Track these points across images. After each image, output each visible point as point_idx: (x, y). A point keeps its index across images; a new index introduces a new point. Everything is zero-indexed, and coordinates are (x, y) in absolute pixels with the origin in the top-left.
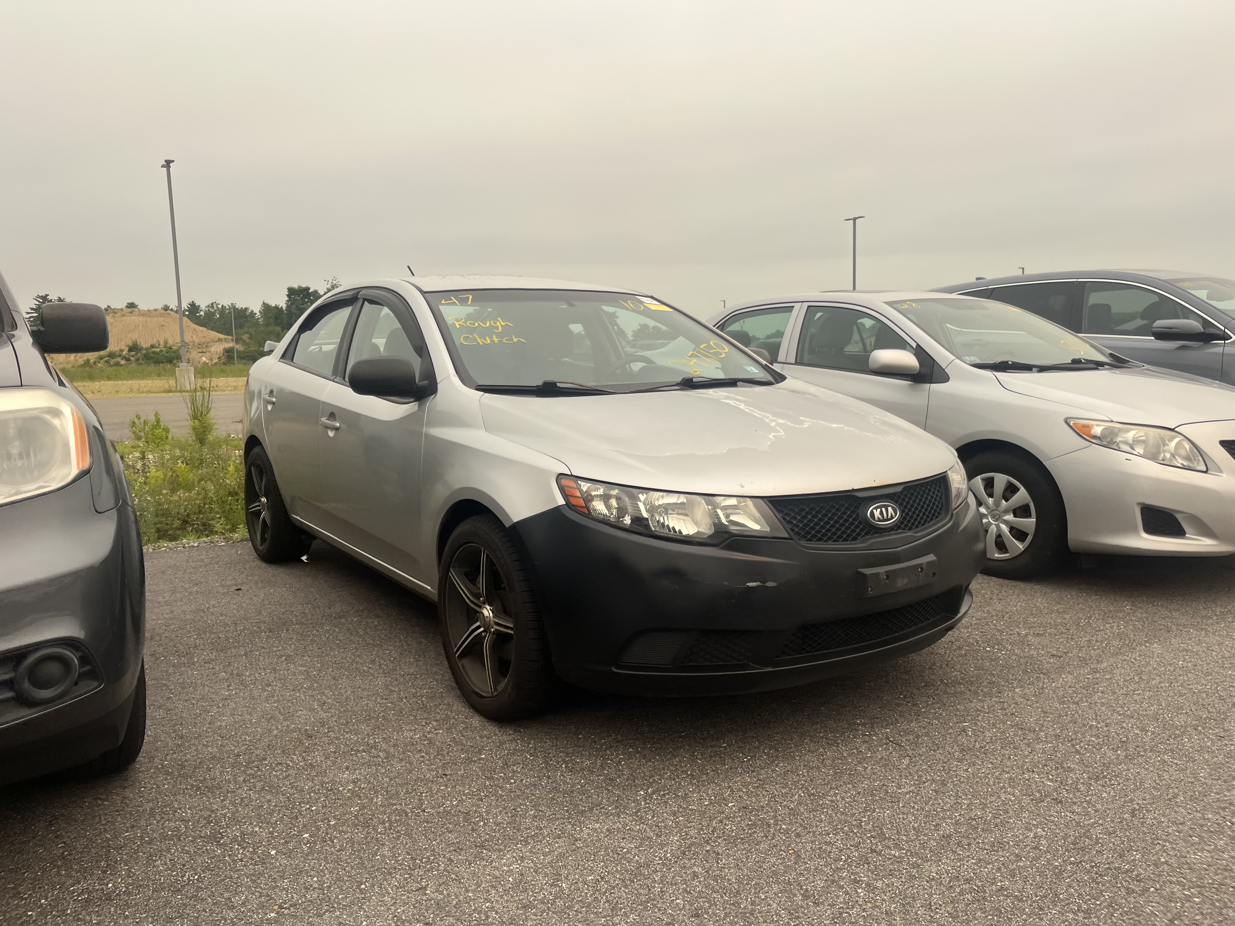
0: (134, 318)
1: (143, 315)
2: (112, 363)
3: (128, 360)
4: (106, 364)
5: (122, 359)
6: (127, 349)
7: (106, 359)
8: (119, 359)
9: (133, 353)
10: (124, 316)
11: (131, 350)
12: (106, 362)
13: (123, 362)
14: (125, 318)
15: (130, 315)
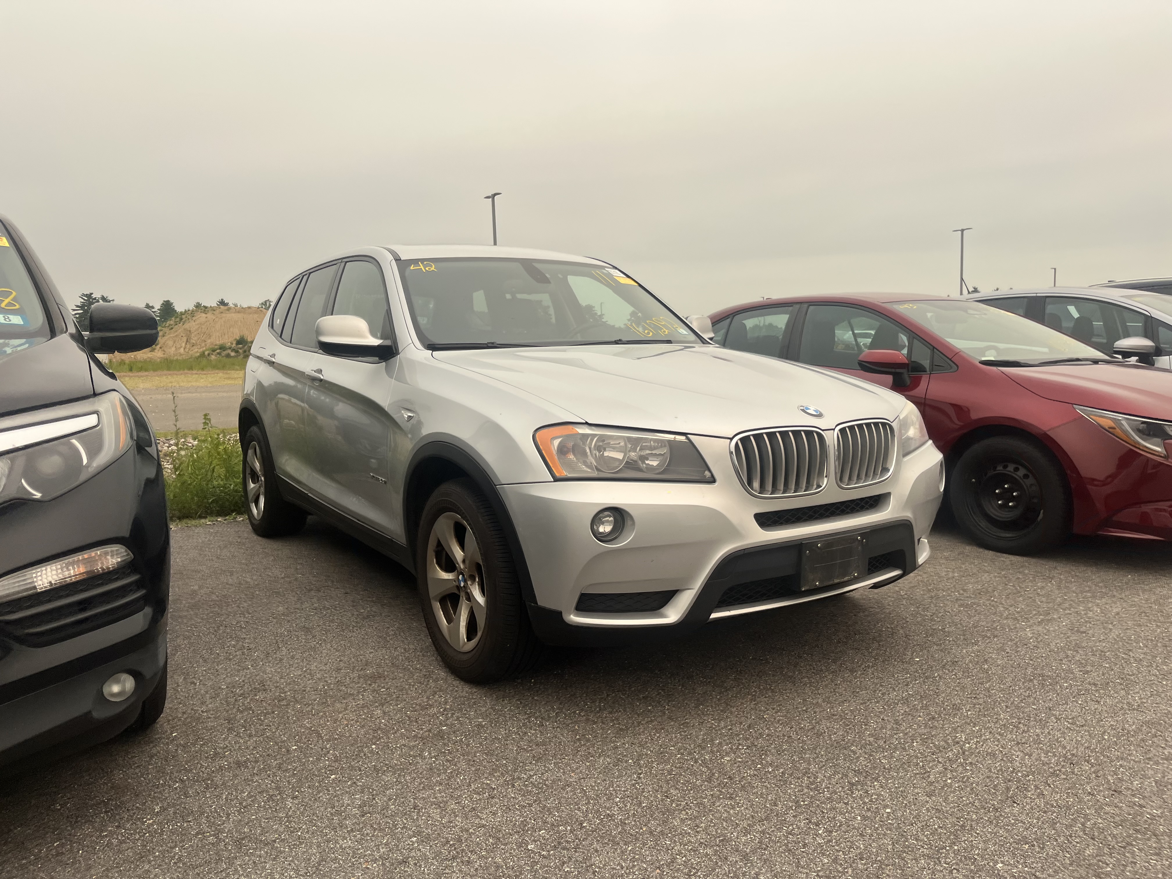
0: (233, 315)
1: (239, 312)
2: (223, 355)
3: (237, 352)
4: (218, 356)
5: (232, 351)
6: (235, 343)
7: (218, 351)
8: (229, 351)
9: (241, 346)
10: (222, 313)
11: (239, 342)
12: (218, 353)
13: (233, 354)
14: (224, 315)
15: (227, 312)
